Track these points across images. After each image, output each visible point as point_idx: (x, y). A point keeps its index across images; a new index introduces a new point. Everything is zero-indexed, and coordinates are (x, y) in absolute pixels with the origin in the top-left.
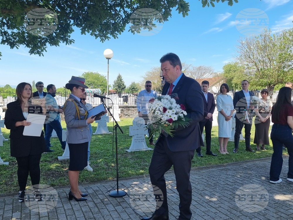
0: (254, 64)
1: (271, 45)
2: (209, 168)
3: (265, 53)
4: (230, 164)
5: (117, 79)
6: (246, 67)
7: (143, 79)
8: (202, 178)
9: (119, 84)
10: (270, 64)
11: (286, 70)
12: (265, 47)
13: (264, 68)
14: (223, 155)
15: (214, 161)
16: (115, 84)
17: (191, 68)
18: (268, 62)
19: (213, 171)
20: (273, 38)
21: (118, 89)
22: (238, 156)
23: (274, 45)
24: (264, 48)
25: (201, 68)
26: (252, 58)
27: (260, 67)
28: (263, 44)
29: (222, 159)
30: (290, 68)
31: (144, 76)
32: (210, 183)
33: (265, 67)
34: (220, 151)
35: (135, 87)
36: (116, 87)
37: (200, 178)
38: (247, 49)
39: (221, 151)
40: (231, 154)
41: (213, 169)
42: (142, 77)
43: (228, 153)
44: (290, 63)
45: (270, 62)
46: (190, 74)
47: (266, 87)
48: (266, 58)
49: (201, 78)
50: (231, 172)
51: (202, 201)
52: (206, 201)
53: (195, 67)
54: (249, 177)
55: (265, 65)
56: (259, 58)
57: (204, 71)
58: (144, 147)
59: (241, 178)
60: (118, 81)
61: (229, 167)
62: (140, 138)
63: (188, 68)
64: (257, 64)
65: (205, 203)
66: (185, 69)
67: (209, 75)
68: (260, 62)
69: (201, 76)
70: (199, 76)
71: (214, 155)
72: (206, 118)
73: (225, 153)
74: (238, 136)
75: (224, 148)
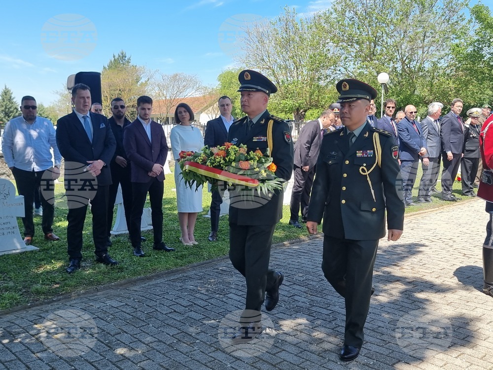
0: (271, 72)
1: (297, 39)
2: (149, 279)
3: (288, 53)
4: (196, 265)
7: (58, 97)
8: (126, 304)
9: (6, 108)
10: (297, 73)
11: (322, 83)
12: (288, 41)
13: (287, 80)
14: (187, 248)
15: (164, 262)
18: (294, 68)
19: (156, 285)
20: (299, 26)
21: (4, 119)
22: (214, 247)
23: (302, 40)
24: (286, 44)
25: (178, 77)
26: (267, 60)
27: (281, 77)
28: (284, 35)
29: (182, 257)
30: (328, 80)
31: (61, 91)
32: (139, 314)
33: (289, 79)
34: (183, 241)
37: (122, 304)
38: (258, 44)
39: (184, 240)
40: (203, 244)
41: (158, 281)
42: (57, 93)
43: (196, 243)
44: (328, 72)
45: (297, 69)
46: (157, 88)
47: (293, 114)
48: (291, 61)
49: (178, 97)
50: (192, 283)
51: (107, 360)
52: (114, 360)
53: (166, 76)
54: (224, 290)
55: (289, 74)
56: (278, 61)
57: (185, 83)
58: (18, 245)
59: (207, 293)
60: (4, 101)
61: (191, 273)
62: (6, 226)
63: (152, 77)
64: (276, 73)
65: (110, 364)
66: (146, 79)
67: (193, 92)
68: (280, 68)
69: (178, 93)
70: (175, 93)
71: (169, 251)
72: (150, 174)
73: (191, 244)
74: (217, 208)
75: (189, 234)
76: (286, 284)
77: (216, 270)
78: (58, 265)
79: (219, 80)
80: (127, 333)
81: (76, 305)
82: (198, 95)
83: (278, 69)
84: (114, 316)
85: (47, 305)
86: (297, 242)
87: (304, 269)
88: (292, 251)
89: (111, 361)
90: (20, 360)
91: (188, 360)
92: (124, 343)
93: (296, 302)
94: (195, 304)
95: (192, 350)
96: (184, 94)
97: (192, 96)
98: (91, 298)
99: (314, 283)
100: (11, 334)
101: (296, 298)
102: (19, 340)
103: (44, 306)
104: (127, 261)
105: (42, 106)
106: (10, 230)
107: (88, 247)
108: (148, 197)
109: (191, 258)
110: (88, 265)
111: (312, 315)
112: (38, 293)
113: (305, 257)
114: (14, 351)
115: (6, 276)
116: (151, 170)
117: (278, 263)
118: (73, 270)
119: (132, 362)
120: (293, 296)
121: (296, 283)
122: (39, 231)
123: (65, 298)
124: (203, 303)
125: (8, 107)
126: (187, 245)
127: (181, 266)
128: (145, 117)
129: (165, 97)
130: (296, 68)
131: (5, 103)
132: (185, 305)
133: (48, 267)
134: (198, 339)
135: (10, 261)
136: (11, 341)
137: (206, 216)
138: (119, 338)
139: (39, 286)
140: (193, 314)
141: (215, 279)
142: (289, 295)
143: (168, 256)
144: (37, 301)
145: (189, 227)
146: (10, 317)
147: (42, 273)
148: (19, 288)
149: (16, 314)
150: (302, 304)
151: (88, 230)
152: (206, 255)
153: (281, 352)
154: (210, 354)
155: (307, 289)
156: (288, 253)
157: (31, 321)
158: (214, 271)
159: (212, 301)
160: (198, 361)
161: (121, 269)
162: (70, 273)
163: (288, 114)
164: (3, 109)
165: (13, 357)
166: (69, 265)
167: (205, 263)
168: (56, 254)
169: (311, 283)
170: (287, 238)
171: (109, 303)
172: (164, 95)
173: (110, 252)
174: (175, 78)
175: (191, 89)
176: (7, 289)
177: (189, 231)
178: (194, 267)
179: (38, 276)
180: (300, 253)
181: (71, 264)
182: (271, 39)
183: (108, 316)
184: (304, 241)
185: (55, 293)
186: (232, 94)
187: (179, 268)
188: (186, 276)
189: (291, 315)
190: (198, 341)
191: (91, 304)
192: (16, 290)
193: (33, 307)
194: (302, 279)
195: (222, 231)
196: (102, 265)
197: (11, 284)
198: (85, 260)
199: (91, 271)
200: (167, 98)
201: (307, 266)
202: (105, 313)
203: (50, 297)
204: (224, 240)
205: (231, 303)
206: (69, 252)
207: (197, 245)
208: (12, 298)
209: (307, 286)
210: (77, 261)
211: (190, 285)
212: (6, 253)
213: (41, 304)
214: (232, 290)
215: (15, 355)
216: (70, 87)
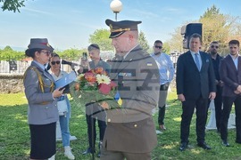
72: (235, 92)
104: (217, 148)
108: (233, 106)
116: (236, 89)
118: (183, 149)
128: (232, 53)
151: (193, 125)
161: (214, 153)
173: (206, 141)
179: (163, 150)
181: (182, 145)
210: (185, 144)
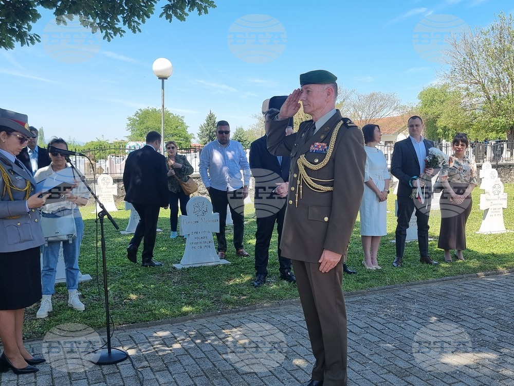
0: (480, 87)
3: (502, 65)
4: (376, 289)
5: (206, 122)
6: (465, 93)
7: (257, 121)
9: (210, 132)
12: (502, 52)
13: (500, 95)
14: (369, 272)
16: (203, 132)
17: (354, 97)
22: (398, 272)
24: (499, 55)
25: (374, 97)
26: (476, 74)
27: (493, 92)
28: (498, 45)
29: (364, 280)
33: (502, 94)
34: (365, 264)
35: (242, 139)
36: (204, 139)
38: (466, 57)
39: (367, 264)
40: (387, 269)
42: (256, 116)
46: (352, 109)
47: (505, 133)
48: (505, 74)
49: (374, 118)
50: (371, 306)
51: (283, 367)
52: (289, 369)
53: (362, 95)
54: (403, 316)
55: (502, 88)
56: (490, 74)
57: (382, 103)
58: (212, 258)
59: (385, 317)
60: (209, 126)
61: (371, 297)
62: (203, 240)
63: (347, 97)
64: (486, 87)
65: (285, 372)
66: (342, 100)
67: (391, 111)
68: (492, 82)
69: (375, 113)
70: (371, 113)
71: (350, 273)
73: (373, 268)
74: (403, 233)
75: (372, 258)
76: (473, 317)
77: (397, 296)
78: (247, 278)
79: (420, 98)
80: (303, 346)
81: (259, 316)
82: (395, 114)
83: (490, 83)
84: (292, 329)
85: (234, 314)
86: (493, 274)
87: (496, 302)
88: (485, 283)
89: (286, 369)
90: (208, 358)
91: (359, 378)
92: (300, 355)
93: (482, 336)
94: (371, 327)
95: (364, 369)
96: (381, 114)
97: (389, 116)
98: (273, 311)
99: (507, 319)
100: (202, 335)
101: (483, 331)
102: (209, 341)
103: (231, 314)
105: (242, 129)
106: (206, 244)
107: (273, 264)
109: (372, 282)
110: (273, 281)
111: (498, 350)
112: (228, 302)
113: (500, 290)
114: (203, 350)
115: (201, 285)
117: (466, 294)
118: (259, 284)
119: (305, 372)
120: (479, 329)
121: (485, 316)
122: (231, 247)
123: (250, 309)
124: (380, 327)
125: (212, 131)
126: (369, 269)
127: (362, 289)
129: (361, 118)
130: (511, 82)
131: (209, 127)
132: (361, 327)
133: (237, 280)
134: (371, 360)
135: (206, 272)
136: (203, 342)
137: (393, 241)
138: (295, 350)
139: (228, 296)
140: (368, 336)
141: (395, 305)
142: (475, 328)
143: (349, 279)
144: (226, 309)
145: (372, 250)
146: (202, 320)
147: (231, 285)
148: (211, 296)
149: (208, 319)
150: (489, 339)
152: (388, 279)
153: (457, 382)
154: (382, 376)
155: (497, 324)
156: (480, 285)
157: (220, 326)
158: (395, 296)
159: (390, 326)
160: (369, 380)
162: (256, 287)
163: (500, 134)
164: (208, 133)
165: (203, 355)
166: (255, 279)
167: (387, 288)
168: (246, 268)
169: (503, 318)
170: (481, 269)
171: (289, 317)
172: (359, 116)
174: (372, 98)
175: (388, 108)
176: (201, 297)
177: (372, 255)
178: (374, 292)
179: (228, 287)
180: (494, 286)
181: (257, 278)
182: (482, 51)
183: (287, 329)
184: (501, 273)
185: (242, 303)
186: (434, 113)
187: (359, 291)
188: (366, 299)
189: (474, 348)
190: (370, 362)
191: (273, 316)
192: (210, 298)
193: (222, 314)
194: (492, 313)
195: (408, 258)
196: (285, 282)
197: (205, 292)
198: (270, 276)
199: (275, 286)
200: (363, 119)
201: (501, 300)
202: (284, 326)
203: (237, 307)
204: (409, 266)
205: (409, 330)
206: (257, 268)
207: (380, 269)
208: (205, 304)
209: (497, 320)
210: (263, 276)
211: (368, 308)
212: (203, 265)
213: (229, 313)
214: (411, 317)
215: (204, 354)
216: (265, 111)
